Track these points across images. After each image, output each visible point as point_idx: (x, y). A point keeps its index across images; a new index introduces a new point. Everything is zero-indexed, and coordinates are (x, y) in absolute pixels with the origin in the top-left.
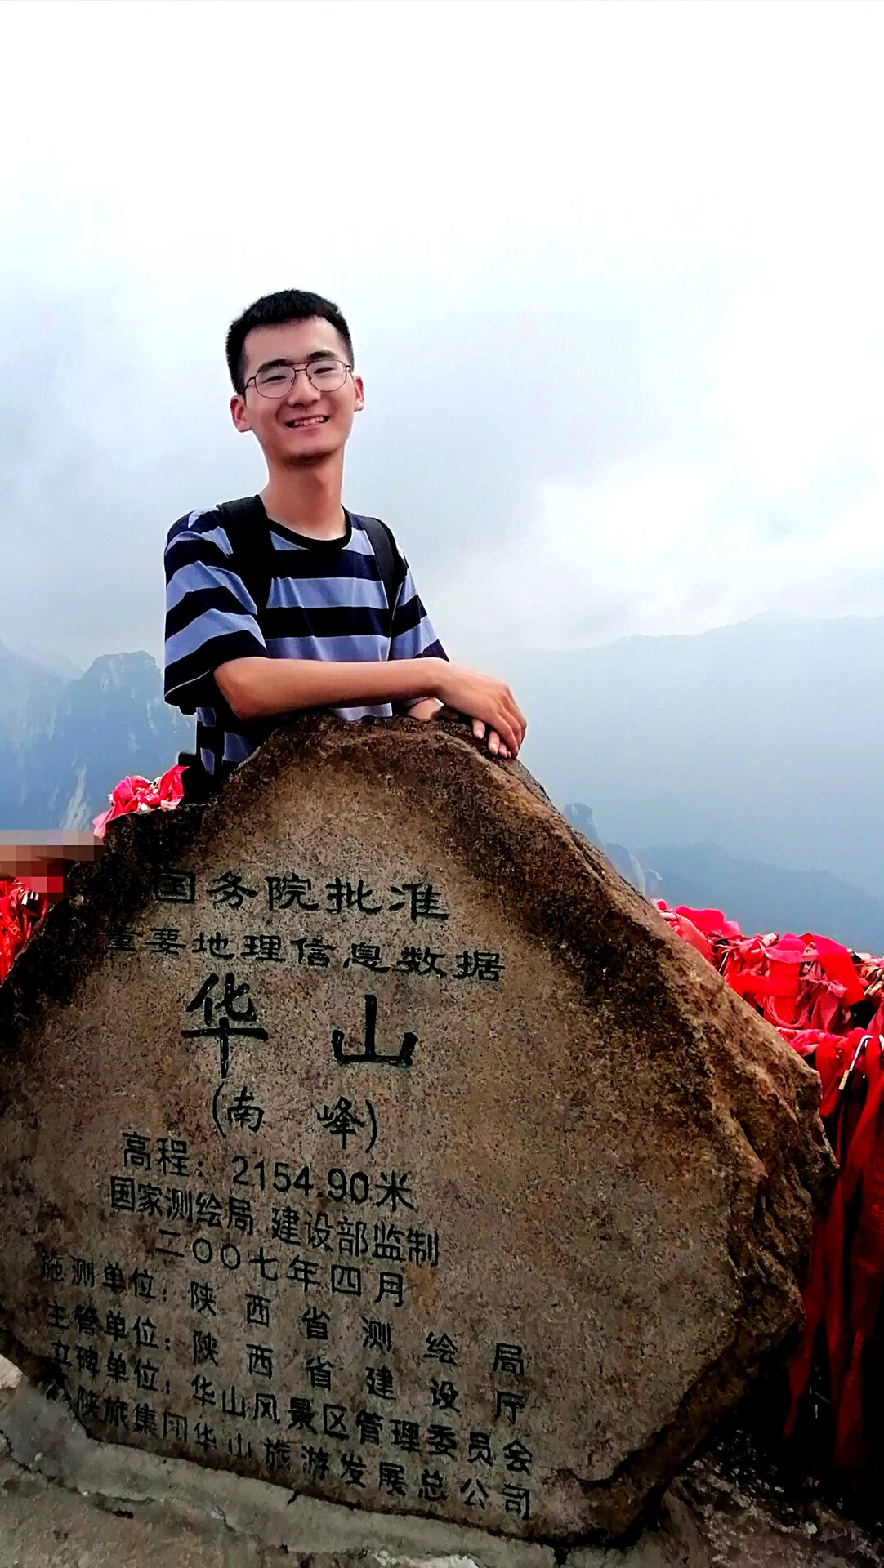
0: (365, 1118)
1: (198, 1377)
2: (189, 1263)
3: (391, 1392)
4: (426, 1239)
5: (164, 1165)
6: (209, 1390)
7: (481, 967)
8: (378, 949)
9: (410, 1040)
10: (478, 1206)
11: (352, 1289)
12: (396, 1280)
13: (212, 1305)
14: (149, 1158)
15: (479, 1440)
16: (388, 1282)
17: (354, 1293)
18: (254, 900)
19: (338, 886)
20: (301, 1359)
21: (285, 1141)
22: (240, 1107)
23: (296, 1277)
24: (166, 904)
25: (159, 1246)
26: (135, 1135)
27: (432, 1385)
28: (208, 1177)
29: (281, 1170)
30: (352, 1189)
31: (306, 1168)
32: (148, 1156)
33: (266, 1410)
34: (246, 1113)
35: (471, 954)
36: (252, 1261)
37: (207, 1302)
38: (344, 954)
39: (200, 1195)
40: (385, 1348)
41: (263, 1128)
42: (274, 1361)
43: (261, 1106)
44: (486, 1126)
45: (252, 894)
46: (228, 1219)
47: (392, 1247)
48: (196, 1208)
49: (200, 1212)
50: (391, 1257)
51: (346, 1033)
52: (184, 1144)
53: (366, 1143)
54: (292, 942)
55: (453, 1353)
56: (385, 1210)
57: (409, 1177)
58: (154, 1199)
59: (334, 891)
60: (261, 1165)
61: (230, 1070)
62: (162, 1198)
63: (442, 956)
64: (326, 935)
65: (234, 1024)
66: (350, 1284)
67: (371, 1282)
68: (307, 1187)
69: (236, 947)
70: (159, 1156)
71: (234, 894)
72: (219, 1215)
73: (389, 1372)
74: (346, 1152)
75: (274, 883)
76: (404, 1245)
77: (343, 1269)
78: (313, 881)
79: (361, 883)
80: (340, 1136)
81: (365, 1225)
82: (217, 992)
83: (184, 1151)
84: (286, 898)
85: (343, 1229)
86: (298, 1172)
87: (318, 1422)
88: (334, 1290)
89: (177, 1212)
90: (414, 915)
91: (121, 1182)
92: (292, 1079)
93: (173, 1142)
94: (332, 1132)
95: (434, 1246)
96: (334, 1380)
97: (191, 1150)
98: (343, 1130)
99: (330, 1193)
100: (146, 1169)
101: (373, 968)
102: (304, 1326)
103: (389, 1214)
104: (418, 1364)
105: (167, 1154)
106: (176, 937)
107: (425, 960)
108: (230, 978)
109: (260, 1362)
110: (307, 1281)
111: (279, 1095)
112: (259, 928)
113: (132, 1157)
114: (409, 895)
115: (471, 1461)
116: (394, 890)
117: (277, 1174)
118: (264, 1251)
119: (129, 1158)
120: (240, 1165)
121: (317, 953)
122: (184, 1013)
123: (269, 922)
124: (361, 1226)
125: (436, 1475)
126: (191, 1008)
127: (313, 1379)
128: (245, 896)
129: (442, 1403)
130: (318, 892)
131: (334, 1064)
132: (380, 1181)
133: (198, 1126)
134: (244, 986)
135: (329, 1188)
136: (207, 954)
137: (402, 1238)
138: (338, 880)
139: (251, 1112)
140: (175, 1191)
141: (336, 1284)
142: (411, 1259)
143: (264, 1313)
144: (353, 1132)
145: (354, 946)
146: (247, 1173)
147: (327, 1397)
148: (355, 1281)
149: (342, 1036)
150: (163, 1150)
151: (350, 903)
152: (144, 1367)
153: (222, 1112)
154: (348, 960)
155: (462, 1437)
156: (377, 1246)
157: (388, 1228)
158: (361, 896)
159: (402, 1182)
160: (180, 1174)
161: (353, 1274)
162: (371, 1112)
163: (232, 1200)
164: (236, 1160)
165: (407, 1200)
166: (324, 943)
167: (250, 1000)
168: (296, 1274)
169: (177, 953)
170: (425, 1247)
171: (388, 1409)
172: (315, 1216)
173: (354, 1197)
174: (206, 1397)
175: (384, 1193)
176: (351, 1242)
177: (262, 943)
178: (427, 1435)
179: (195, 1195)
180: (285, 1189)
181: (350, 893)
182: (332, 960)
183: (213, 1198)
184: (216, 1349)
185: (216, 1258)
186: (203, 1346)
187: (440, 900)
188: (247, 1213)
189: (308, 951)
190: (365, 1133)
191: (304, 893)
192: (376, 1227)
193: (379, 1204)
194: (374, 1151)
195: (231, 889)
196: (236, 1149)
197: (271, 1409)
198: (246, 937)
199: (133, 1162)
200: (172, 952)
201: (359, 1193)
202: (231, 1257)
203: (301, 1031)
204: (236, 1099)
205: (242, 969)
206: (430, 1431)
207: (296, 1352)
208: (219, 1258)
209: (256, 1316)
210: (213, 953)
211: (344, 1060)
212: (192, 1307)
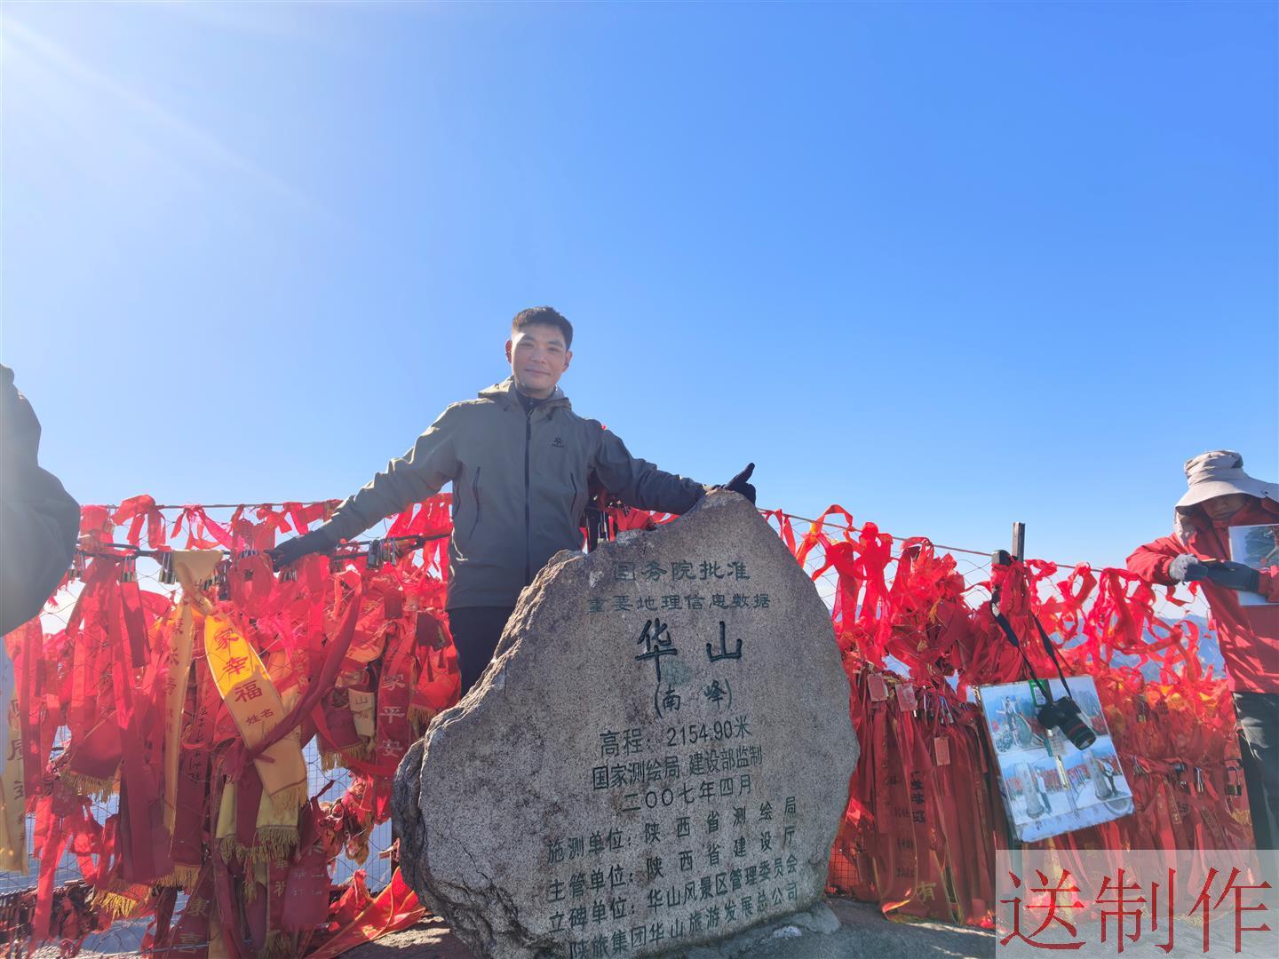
2: (644, 810)
7: (763, 601)
19: (705, 565)
29: (693, 730)
38: (709, 600)
41: (682, 707)
49: (649, 774)
54: (685, 598)
59: (703, 568)
60: (683, 730)
64: (700, 592)
69: (659, 603)
84: (680, 573)
90: (737, 578)
110: (709, 795)
112: (670, 592)
122: (636, 646)
123: (673, 588)
132: (736, 723)
134: (665, 625)
135: (714, 734)
136: (645, 608)
144: (721, 698)
150: (627, 738)
162: (728, 685)
173: (726, 736)
184: (662, 865)
187: (746, 569)
205: (664, 615)
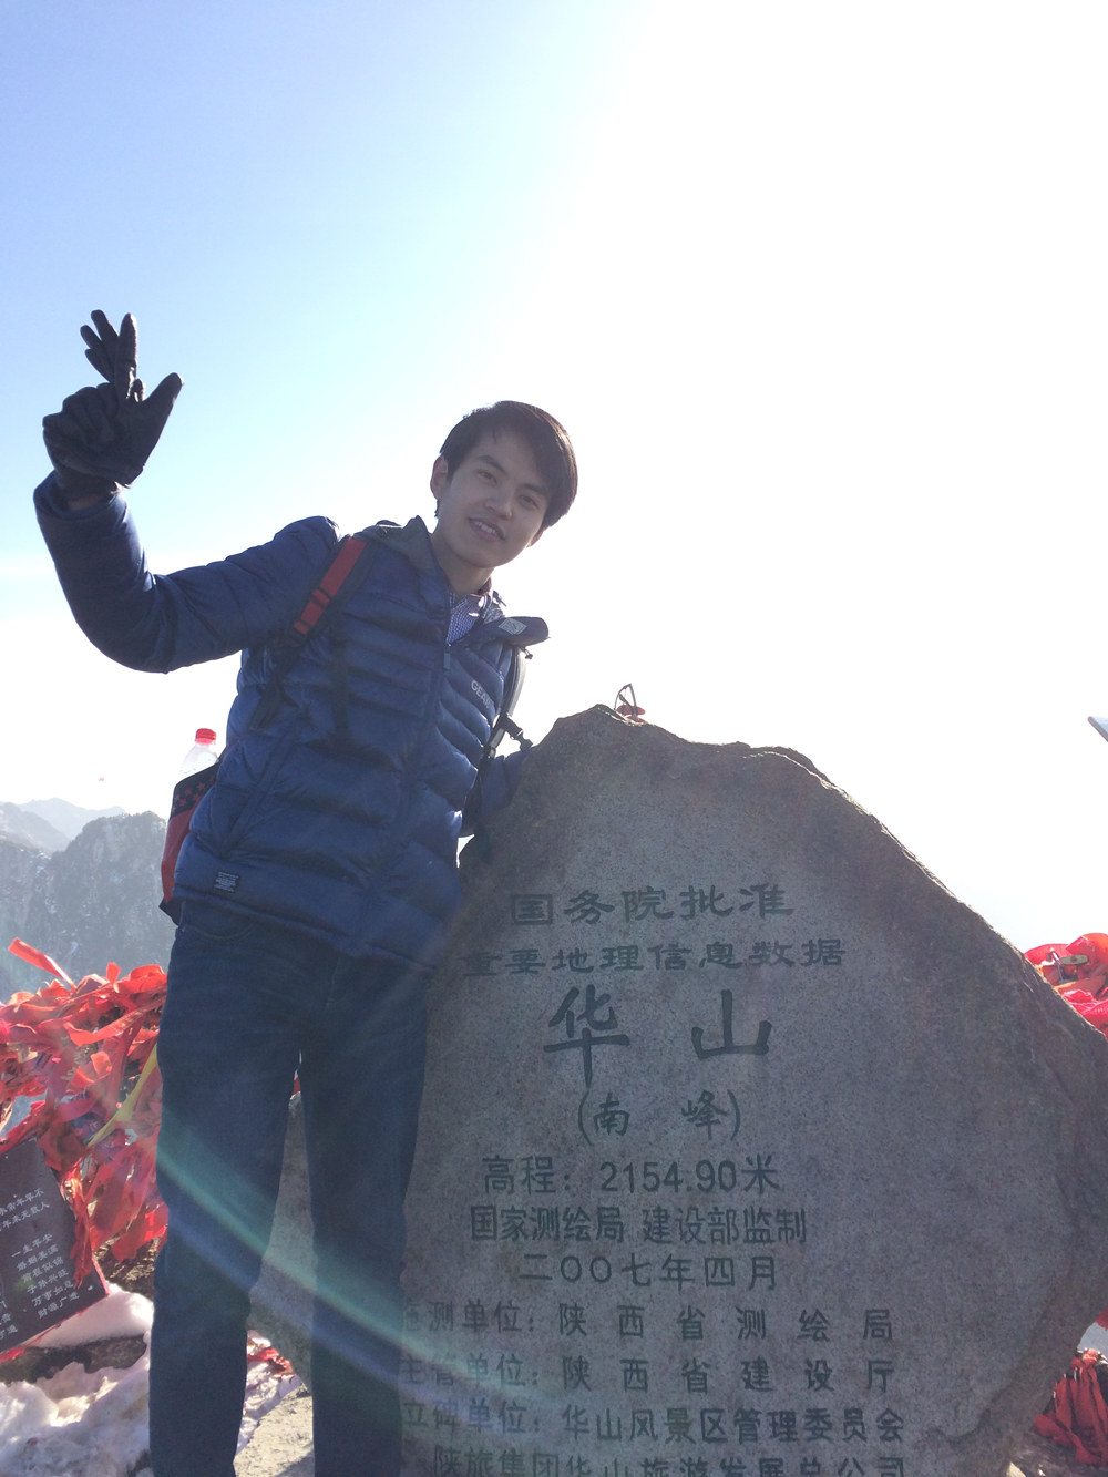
0: (728, 1107)
1: (569, 1407)
3: (768, 1383)
4: (793, 1217)
5: (529, 1185)
6: (582, 1418)
8: (731, 946)
9: (765, 1027)
10: (839, 1176)
11: (725, 1280)
12: (767, 1263)
13: (582, 1325)
14: (512, 1181)
15: (853, 1416)
16: (760, 1266)
17: (728, 1283)
18: (611, 914)
20: (677, 1365)
21: (651, 1140)
22: (606, 1113)
23: (670, 1278)
24: (525, 927)
25: (523, 1271)
26: (498, 1158)
27: (806, 1367)
28: (575, 1190)
30: (720, 1179)
31: (675, 1163)
32: (512, 1178)
33: (643, 1428)
34: (613, 1119)
35: (815, 942)
36: (623, 1270)
37: (577, 1323)
39: (568, 1209)
40: (760, 1336)
42: (649, 1373)
43: (625, 1109)
44: (841, 1099)
45: (609, 908)
46: (597, 1231)
47: (762, 1230)
48: (563, 1225)
50: (762, 1241)
51: (705, 1028)
52: (550, 1159)
53: (731, 1130)
55: (824, 1328)
56: (753, 1194)
57: (773, 1158)
58: (518, 1222)
61: (594, 1078)
62: (526, 1220)
63: (790, 947)
65: (596, 1034)
66: (724, 1275)
67: (743, 1268)
68: (677, 1183)
70: (523, 1176)
71: (592, 910)
72: (587, 1227)
73: (765, 1362)
74: (712, 1143)
75: (630, 897)
76: (774, 1226)
77: (717, 1260)
78: (666, 889)
79: (713, 887)
80: (705, 1127)
81: (735, 1212)
82: (579, 1004)
83: (550, 1167)
85: (713, 1219)
86: (667, 1169)
87: (696, 1431)
88: (708, 1284)
89: (543, 1231)
91: (482, 1211)
92: (656, 1080)
93: (537, 1159)
94: (698, 1125)
95: (801, 1222)
96: (710, 1382)
97: (556, 1165)
98: (707, 1121)
99: (699, 1185)
100: (509, 1193)
101: (727, 965)
102: (679, 1327)
103: (756, 1197)
104: (792, 1348)
105: (533, 1173)
106: (536, 957)
107: (775, 952)
108: (591, 989)
109: (635, 1376)
111: (644, 1096)
113: (494, 1182)
114: (757, 895)
115: (846, 1440)
116: (743, 891)
117: (646, 1174)
118: (636, 1256)
119: (490, 1184)
120: (609, 1171)
121: (675, 959)
124: (731, 1215)
125: (815, 1463)
126: (554, 1022)
127: (689, 1384)
128: (601, 911)
129: (817, 1385)
130: (673, 902)
131: (695, 1059)
133: (564, 1139)
137: (770, 1220)
138: (691, 888)
139: (617, 1116)
140: (541, 1210)
141: (710, 1277)
142: (780, 1239)
143: (638, 1323)
145: (708, 946)
146: (616, 1178)
147: (705, 1401)
148: (728, 1270)
149: (701, 1031)
151: (703, 908)
152: (510, 1409)
153: (588, 1121)
154: (704, 960)
155: (836, 1416)
156: (748, 1231)
157: (757, 1212)
158: (713, 899)
159: (766, 1164)
160: (545, 1191)
161: (727, 1264)
163: (600, 1209)
164: (603, 1167)
165: (773, 1181)
166: (680, 947)
167: (611, 1008)
168: (669, 1274)
169: (536, 972)
170: (793, 1225)
171: (764, 1402)
172: (685, 1212)
174: (580, 1427)
175: (751, 1177)
176: (722, 1231)
177: (620, 953)
178: (803, 1421)
179: (561, 1210)
180: (655, 1188)
181: (703, 897)
182: (688, 962)
183: (580, 1211)
185: (586, 1273)
186: (574, 1372)
188: (617, 1220)
189: (664, 956)
190: (729, 1122)
191: (659, 903)
192: (746, 1212)
193: (747, 1189)
194: (739, 1138)
195: (588, 907)
196: (603, 1156)
197: (648, 1425)
198: (604, 950)
199: (494, 1188)
200: (533, 972)
201: (727, 1181)
202: (601, 1269)
203: (662, 1032)
204: (601, 1106)
206: (806, 1417)
207: (671, 1358)
208: (589, 1272)
209: (630, 1329)
210: (573, 969)
211: (704, 1054)
212: (561, 1330)
